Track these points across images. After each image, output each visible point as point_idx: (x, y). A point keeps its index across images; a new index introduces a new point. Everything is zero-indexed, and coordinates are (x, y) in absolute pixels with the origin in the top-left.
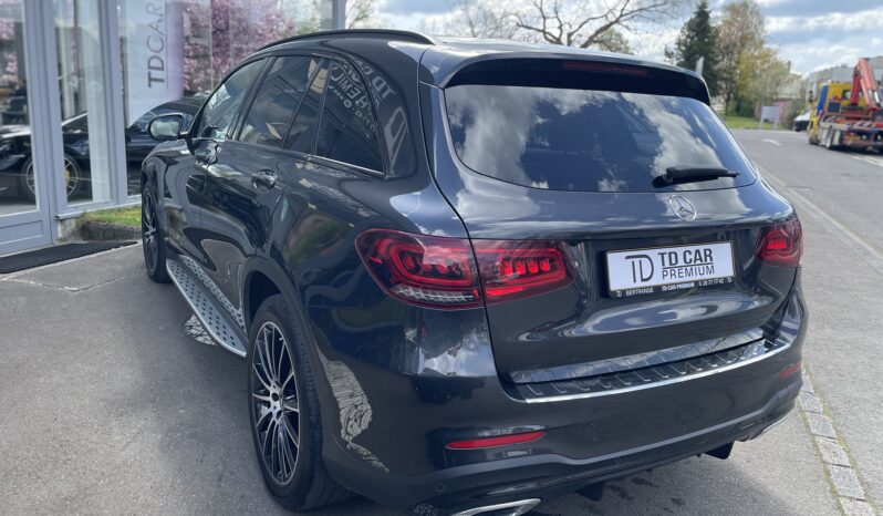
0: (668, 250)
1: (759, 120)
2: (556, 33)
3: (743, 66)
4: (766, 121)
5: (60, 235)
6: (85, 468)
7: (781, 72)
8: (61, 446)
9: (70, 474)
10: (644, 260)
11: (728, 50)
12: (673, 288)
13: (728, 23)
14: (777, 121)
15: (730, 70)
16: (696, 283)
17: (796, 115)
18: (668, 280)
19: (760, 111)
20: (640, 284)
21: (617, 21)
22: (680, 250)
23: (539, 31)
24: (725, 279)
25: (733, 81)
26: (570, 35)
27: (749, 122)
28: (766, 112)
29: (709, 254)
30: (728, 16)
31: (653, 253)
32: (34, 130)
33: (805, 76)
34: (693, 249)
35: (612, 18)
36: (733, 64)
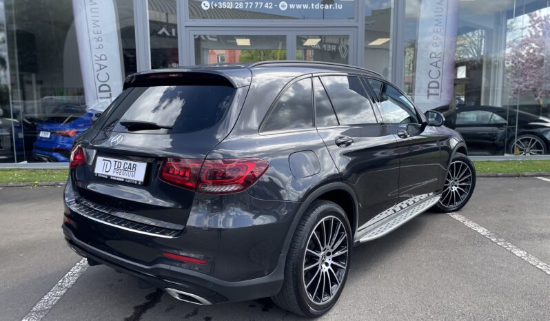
0: (118, 160)
10: (109, 163)
12: (115, 179)
16: (125, 179)
18: (115, 175)
20: (104, 173)
22: (123, 162)
24: (138, 182)
29: (135, 167)
31: (113, 160)
34: (129, 162)
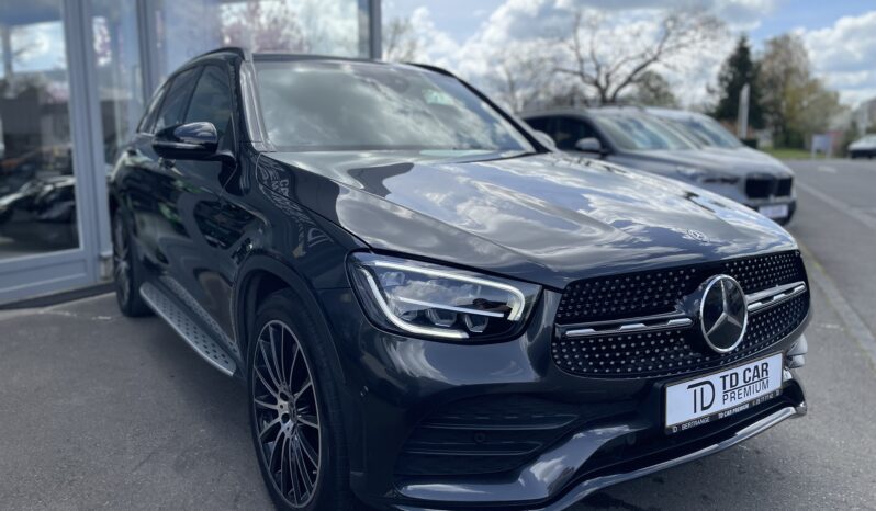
1: (809, 150)
2: (594, 75)
3: (789, 99)
4: (819, 151)
5: (103, 273)
6: (91, 489)
7: (829, 102)
8: (69, 467)
9: (74, 495)
11: (773, 83)
13: (771, 57)
14: (830, 151)
15: (776, 104)
17: (848, 143)
19: (811, 142)
21: (655, 59)
23: (575, 73)
25: (780, 114)
26: (608, 76)
27: (799, 154)
28: (817, 141)
30: (770, 49)
32: (79, 180)
33: (855, 106)
35: (649, 57)
36: (778, 96)
